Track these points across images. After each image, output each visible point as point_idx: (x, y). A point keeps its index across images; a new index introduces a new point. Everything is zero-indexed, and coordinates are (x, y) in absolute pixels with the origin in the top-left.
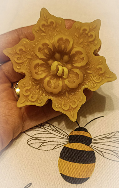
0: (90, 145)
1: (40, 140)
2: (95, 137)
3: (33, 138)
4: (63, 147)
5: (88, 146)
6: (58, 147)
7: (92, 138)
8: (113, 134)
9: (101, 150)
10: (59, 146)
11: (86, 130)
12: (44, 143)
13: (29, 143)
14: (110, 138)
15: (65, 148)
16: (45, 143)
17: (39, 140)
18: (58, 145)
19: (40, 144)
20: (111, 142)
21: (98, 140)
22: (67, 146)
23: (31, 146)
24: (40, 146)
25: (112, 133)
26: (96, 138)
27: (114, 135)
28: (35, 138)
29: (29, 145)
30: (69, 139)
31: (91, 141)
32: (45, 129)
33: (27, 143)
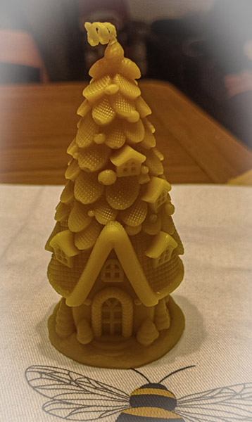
0: (173, 409)
1: (70, 404)
2: (182, 398)
3: (54, 400)
4: (120, 413)
5: (170, 411)
6: (108, 414)
7: (177, 398)
8: (218, 391)
9: (197, 416)
10: (111, 413)
11: (164, 388)
12: (78, 409)
13: (46, 409)
14: (212, 397)
15: (123, 416)
16: (81, 408)
17: (68, 403)
18: (109, 411)
19: (70, 411)
20: (215, 403)
21: (189, 401)
22: (128, 412)
23: (50, 414)
24: (70, 414)
25: (215, 390)
26: (184, 399)
27: (220, 393)
28: (60, 400)
29: (47, 412)
30: (130, 401)
31: (176, 403)
32: (80, 387)
33: (43, 408)
